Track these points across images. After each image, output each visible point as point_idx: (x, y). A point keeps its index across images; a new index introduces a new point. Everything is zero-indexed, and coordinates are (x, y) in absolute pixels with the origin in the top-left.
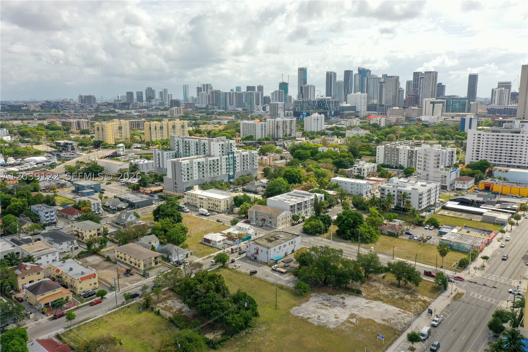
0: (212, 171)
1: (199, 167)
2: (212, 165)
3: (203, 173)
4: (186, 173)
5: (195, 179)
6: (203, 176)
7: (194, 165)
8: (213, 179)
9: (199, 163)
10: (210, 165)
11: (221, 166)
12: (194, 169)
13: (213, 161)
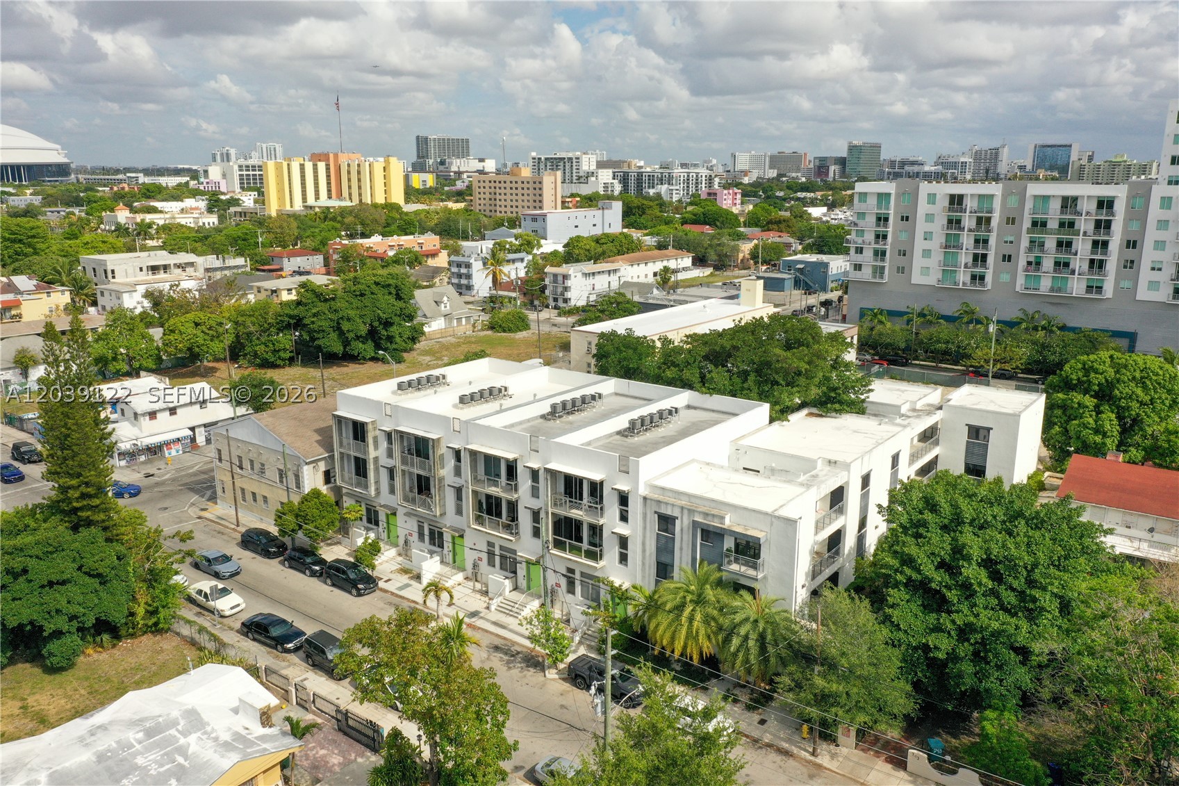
0: (1048, 264)
1: (954, 223)
2: (1053, 225)
3: (980, 259)
4: (870, 237)
5: (917, 278)
6: (978, 279)
7: (923, 207)
8: (1050, 311)
9: (956, 201)
10: (1040, 225)
11: (1132, 244)
12: (921, 226)
13: (1069, 203)
